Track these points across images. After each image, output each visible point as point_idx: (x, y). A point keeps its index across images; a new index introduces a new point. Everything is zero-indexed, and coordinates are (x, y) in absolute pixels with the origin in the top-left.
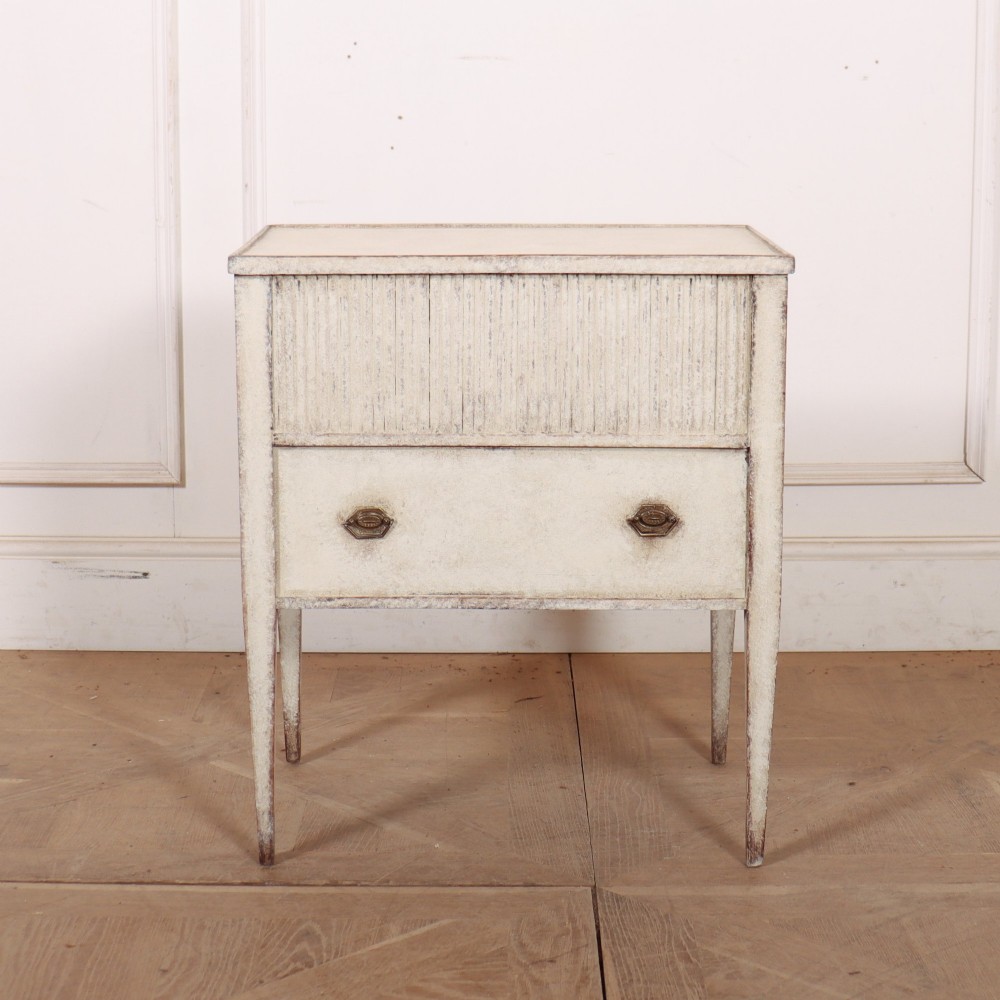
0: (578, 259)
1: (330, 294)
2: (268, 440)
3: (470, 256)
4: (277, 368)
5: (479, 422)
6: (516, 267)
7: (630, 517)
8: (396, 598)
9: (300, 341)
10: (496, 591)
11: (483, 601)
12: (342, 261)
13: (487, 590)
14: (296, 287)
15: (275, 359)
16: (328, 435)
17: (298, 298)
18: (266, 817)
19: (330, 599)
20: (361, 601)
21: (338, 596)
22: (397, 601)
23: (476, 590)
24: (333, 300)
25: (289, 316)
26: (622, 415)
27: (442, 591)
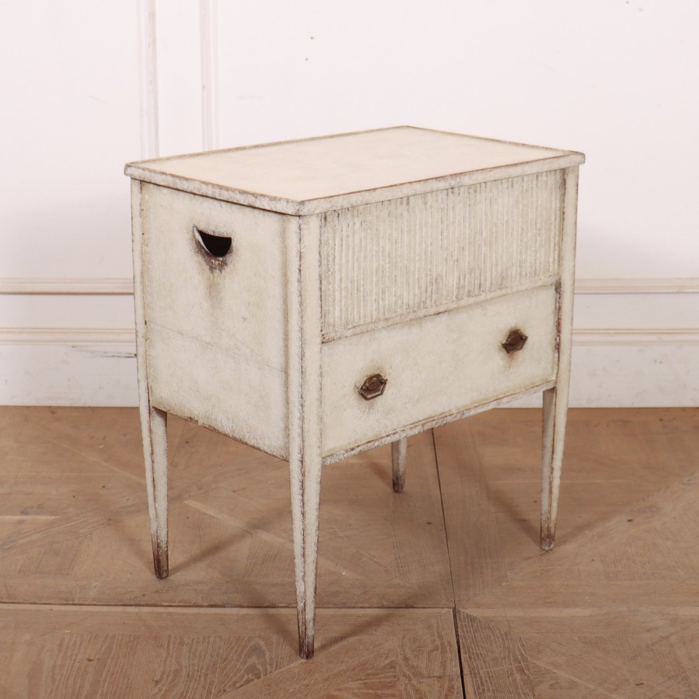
0: (490, 171)
1: (356, 220)
2: (319, 340)
3: (436, 178)
4: (324, 282)
5: (434, 297)
6: (460, 182)
7: (504, 342)
8: (388, 436)
9: (337, 261)
10: (438, 414)
11: (434, 422)
12: (367, 193)
13: (433, 414)
14: (336, 219)
15: (323, 277)
16: (354, 327)
17: (337, 227)
18: (311, 624)
19: (352, 449)
20: (369, 444)
21: (356, 445)
22: (389, 438)
23: (427, 416)
24: (358, 224)
25: (331, 242)
26: (505, 275)
27: (409, 423)
